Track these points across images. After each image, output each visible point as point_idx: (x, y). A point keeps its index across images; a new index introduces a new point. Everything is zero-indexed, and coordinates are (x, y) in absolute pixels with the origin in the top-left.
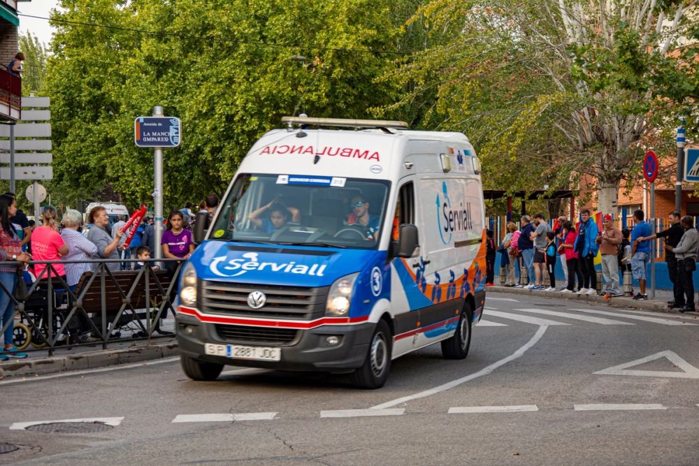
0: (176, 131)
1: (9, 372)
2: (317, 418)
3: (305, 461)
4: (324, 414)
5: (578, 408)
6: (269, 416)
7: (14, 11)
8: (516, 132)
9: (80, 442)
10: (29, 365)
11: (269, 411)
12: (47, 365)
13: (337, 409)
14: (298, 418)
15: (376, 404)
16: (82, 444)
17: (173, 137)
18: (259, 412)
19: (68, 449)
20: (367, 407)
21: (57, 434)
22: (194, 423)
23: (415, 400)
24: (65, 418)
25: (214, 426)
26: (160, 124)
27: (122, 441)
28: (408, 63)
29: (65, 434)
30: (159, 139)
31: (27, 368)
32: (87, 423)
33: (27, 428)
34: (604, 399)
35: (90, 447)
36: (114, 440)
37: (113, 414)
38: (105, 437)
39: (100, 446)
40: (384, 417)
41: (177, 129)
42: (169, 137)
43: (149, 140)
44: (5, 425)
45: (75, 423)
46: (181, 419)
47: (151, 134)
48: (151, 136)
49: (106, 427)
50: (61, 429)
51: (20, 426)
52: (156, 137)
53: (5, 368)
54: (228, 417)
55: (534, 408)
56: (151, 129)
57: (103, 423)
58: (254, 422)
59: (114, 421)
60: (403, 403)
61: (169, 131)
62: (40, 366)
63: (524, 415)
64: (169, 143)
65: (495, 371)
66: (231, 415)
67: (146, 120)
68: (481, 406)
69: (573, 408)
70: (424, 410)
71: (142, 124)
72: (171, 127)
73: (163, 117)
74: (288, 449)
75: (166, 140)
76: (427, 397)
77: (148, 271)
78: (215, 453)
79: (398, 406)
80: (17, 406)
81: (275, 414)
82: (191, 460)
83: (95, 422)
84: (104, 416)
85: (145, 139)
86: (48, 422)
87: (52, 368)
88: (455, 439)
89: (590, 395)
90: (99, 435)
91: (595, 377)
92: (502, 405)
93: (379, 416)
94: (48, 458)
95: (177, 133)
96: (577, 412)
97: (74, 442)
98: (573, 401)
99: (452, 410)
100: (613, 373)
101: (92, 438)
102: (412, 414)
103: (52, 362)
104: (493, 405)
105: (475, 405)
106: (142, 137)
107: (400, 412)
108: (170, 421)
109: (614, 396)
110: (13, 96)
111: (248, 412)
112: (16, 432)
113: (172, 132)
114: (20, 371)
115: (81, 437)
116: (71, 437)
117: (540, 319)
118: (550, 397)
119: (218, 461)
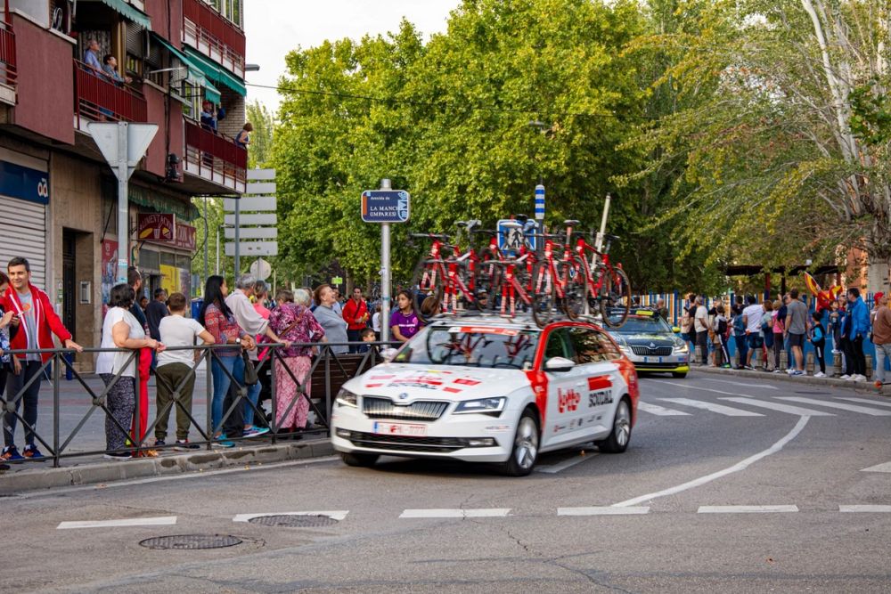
0: (404, 205)
1: (232, 460)
2: (554, 515)
3: (541, 563)
4: (561, 512)
5: (844, 509)
6: (502, 512)
7: (242, 80)
8: (775, 202)
9: (304, 537)
10: (253, 453)
11: (502, 507)
12: (270, 453)
13: (575, 506)
14: (533, 516)
15: (618, 502)
16: (305, 538)
17: (401, 211)
18: (491, 507)
19: (292, 543)
20: (609, 504)
21: (280, 527)
22: (422, 519)
23: (661, 497)
24: (289, 511)
25: (443, 523)
26: (388, 198)
27: (347, 536)
28: (655, 128)
29: (289, 528)
30: (386, 214)
31: (250, 456)
32: (311, 516)
33: (250, 520)
34: (874, 500)
35: (315, 542)
36: (338, 535)
37: (338, 508)
38: (329, 532)
39: (326, 541)
40: (627, 515)
41: (406, 203)
42: (397, 211)
43: (376, 214)
44: (229, 517)
45: (298, 516)
46: (408, 514)
47: (378, 208)
48: (379, 211)
49: (330, 521)
50: (284, 522)
51: (243, 518)
52: (384, 212)
53: (229, 456)
54: (458, 513)
55: (794, 509)
56: (378, 204)
57: (327, 517)
58: (486, 518)
59: (339, 515)
60: (648, 501)
61: (396, 205)
62: (264, 454)
63: (783, 516)
64: (397, 218)
65: (750, 466)
66: (462, 511)
67: (372, 194)
68: (733, 505)
69: (838, 509)
70: (671, 509)
71: (369, 198)
72: (399, 201)
73: (391, 190)
74: (522, 550)
75: (394, 214)
76: (675, 494)
77: (375, 354)
78: (444, 551)
79: (642, 504)
80: (240, 497)
81: (508, 510)
82: (418, 559)
83: (319, 516)
84: (329, 510)
85: (371, 214)
86: (271, 514)
87: (275, 456)
88: (705, 541)
89: (858, 494)
90: (324, 529)
91: (863, 475)
92: (758, 504)
93: (621, 515)
94: (271, 553)
95: (406, 207)
96: (843, 513)
97: (298, 537)
98: (838, 501)
99: (702, 509)
100: (883, 470)
101: (316, 533)
102: (658, 513)
103: (275, 450)
104: (748, 504)
105: (727, 504)
106: (369, 211)
107: (645, 510)
108: (398, 516)
109: (885, 496)
110: (239, 170)
111: (480, 507)
112: (239, 524)
113: (400, 206)
114: (243, 459)
115: (305, 532)
116: (295, 531)
117: (802, 409)
118: (813, 496)
119: (448, 561)
